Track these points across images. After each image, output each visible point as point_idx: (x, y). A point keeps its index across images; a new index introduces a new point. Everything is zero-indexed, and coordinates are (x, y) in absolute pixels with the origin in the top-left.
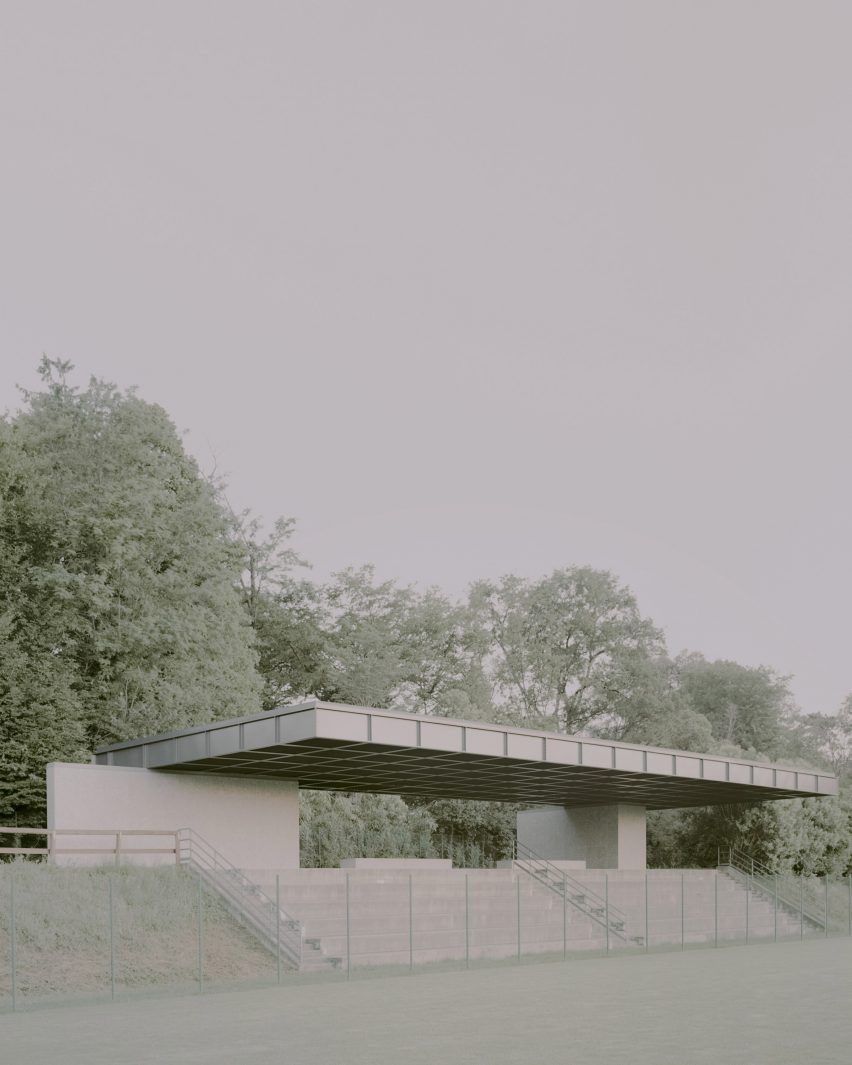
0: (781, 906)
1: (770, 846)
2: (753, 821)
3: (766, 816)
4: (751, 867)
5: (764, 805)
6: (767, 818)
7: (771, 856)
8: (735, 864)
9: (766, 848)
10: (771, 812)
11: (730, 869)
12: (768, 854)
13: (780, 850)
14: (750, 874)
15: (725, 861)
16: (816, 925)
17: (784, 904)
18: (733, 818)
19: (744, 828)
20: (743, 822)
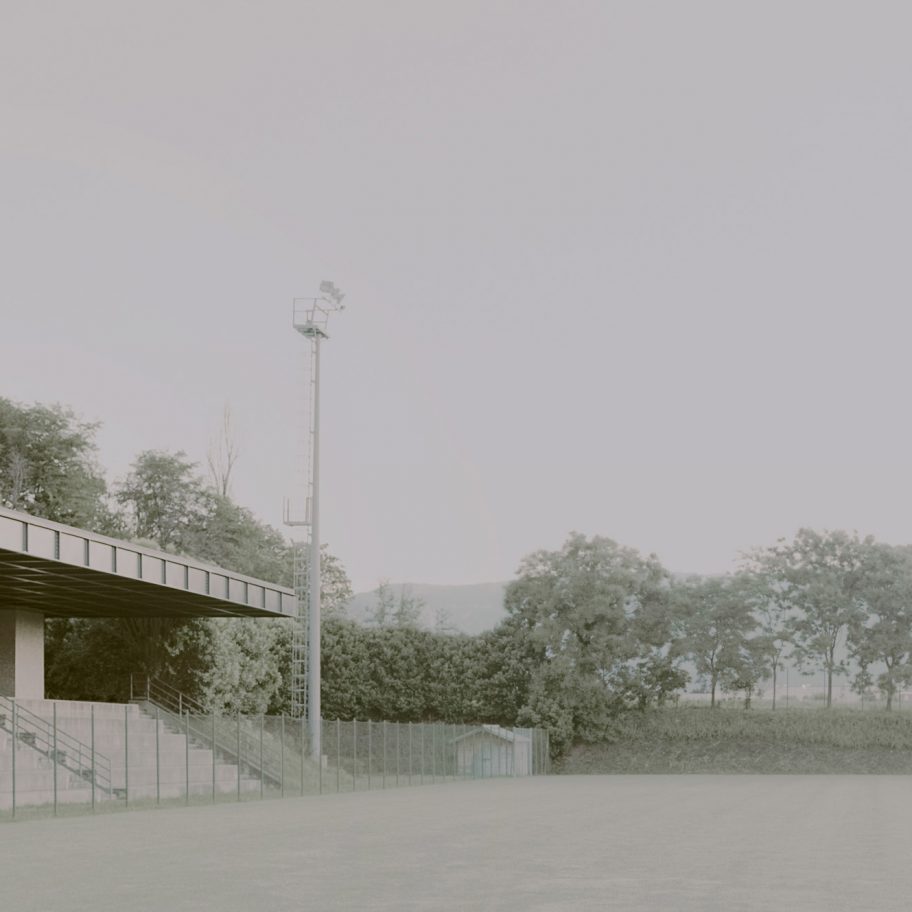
0: (221, 756)
1: (206, 677)
2: (185, 643)
3: (202, 637)
4: (178, 704)
5: (197, 622)
6: (203, 640)
7: (205, 690)
8: (155, 697)
9: (201, 679)
10: (208, 633)
11: (148, 705)
12: (202, 687)
13: (217, 682)
14: (177, 711)
15: (139, 695)
16: (269, 780)
17: (225, 752)
18: (160, 637)
19: (175, 652)
20: (172, 644)
